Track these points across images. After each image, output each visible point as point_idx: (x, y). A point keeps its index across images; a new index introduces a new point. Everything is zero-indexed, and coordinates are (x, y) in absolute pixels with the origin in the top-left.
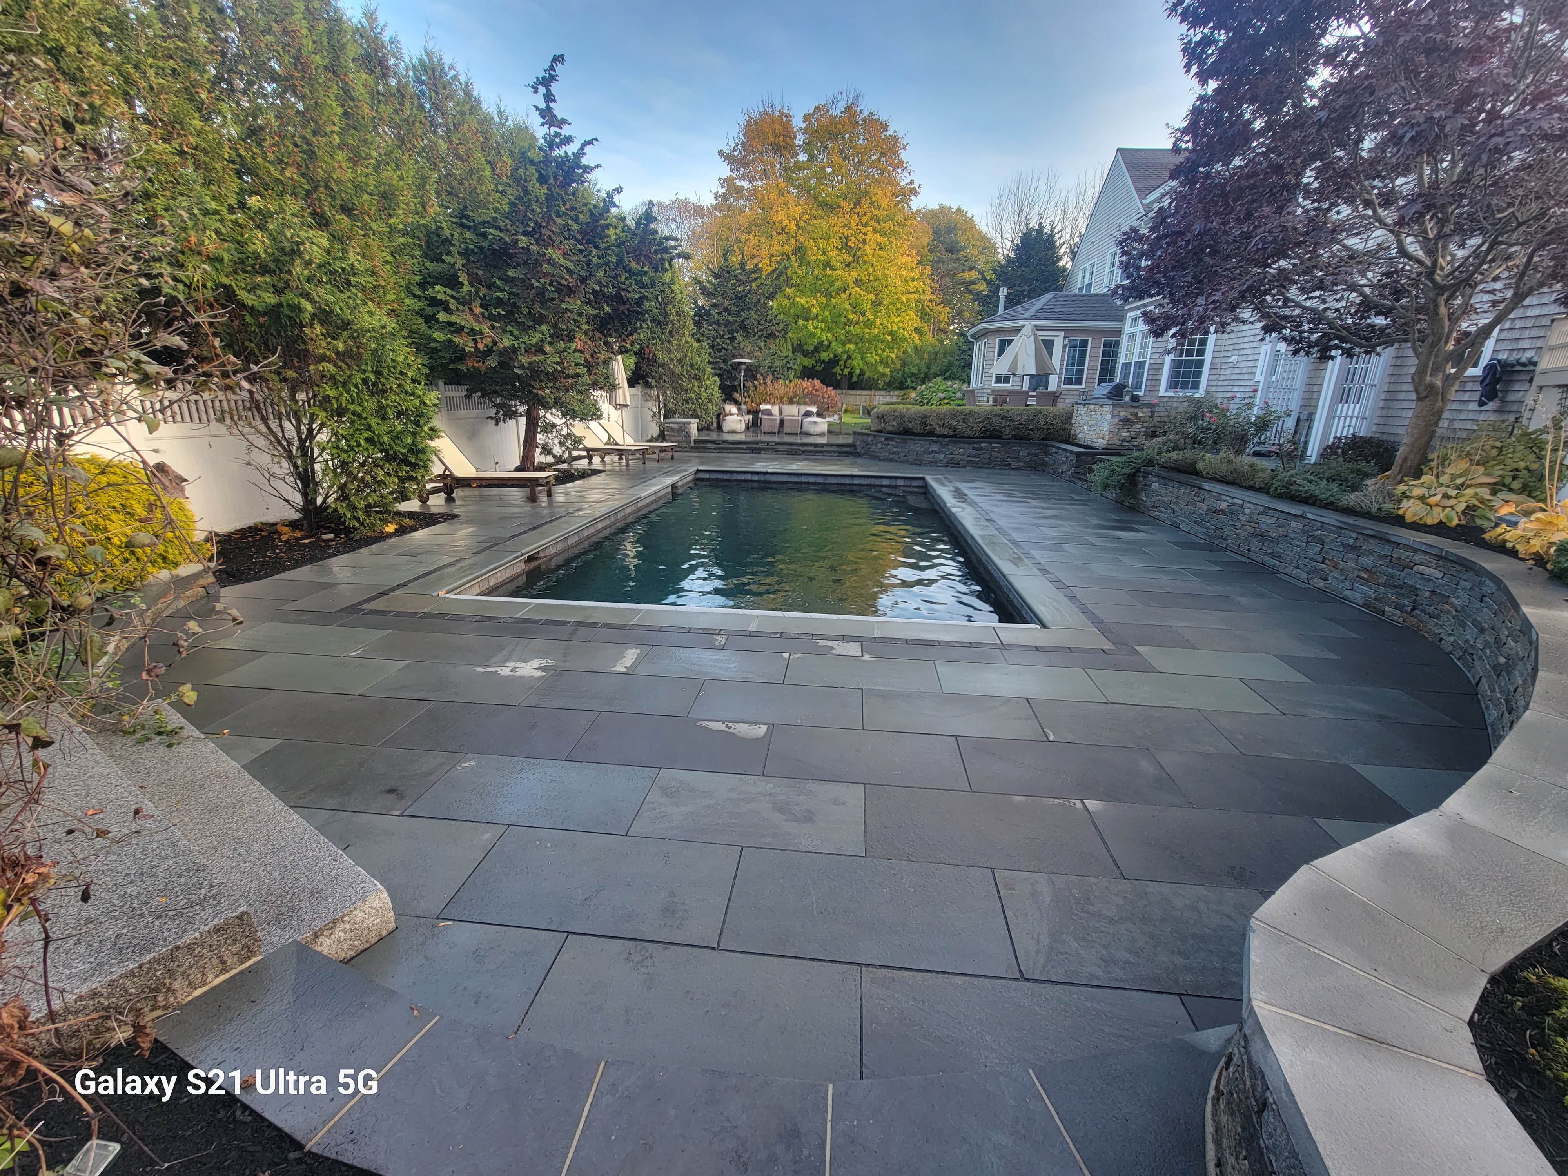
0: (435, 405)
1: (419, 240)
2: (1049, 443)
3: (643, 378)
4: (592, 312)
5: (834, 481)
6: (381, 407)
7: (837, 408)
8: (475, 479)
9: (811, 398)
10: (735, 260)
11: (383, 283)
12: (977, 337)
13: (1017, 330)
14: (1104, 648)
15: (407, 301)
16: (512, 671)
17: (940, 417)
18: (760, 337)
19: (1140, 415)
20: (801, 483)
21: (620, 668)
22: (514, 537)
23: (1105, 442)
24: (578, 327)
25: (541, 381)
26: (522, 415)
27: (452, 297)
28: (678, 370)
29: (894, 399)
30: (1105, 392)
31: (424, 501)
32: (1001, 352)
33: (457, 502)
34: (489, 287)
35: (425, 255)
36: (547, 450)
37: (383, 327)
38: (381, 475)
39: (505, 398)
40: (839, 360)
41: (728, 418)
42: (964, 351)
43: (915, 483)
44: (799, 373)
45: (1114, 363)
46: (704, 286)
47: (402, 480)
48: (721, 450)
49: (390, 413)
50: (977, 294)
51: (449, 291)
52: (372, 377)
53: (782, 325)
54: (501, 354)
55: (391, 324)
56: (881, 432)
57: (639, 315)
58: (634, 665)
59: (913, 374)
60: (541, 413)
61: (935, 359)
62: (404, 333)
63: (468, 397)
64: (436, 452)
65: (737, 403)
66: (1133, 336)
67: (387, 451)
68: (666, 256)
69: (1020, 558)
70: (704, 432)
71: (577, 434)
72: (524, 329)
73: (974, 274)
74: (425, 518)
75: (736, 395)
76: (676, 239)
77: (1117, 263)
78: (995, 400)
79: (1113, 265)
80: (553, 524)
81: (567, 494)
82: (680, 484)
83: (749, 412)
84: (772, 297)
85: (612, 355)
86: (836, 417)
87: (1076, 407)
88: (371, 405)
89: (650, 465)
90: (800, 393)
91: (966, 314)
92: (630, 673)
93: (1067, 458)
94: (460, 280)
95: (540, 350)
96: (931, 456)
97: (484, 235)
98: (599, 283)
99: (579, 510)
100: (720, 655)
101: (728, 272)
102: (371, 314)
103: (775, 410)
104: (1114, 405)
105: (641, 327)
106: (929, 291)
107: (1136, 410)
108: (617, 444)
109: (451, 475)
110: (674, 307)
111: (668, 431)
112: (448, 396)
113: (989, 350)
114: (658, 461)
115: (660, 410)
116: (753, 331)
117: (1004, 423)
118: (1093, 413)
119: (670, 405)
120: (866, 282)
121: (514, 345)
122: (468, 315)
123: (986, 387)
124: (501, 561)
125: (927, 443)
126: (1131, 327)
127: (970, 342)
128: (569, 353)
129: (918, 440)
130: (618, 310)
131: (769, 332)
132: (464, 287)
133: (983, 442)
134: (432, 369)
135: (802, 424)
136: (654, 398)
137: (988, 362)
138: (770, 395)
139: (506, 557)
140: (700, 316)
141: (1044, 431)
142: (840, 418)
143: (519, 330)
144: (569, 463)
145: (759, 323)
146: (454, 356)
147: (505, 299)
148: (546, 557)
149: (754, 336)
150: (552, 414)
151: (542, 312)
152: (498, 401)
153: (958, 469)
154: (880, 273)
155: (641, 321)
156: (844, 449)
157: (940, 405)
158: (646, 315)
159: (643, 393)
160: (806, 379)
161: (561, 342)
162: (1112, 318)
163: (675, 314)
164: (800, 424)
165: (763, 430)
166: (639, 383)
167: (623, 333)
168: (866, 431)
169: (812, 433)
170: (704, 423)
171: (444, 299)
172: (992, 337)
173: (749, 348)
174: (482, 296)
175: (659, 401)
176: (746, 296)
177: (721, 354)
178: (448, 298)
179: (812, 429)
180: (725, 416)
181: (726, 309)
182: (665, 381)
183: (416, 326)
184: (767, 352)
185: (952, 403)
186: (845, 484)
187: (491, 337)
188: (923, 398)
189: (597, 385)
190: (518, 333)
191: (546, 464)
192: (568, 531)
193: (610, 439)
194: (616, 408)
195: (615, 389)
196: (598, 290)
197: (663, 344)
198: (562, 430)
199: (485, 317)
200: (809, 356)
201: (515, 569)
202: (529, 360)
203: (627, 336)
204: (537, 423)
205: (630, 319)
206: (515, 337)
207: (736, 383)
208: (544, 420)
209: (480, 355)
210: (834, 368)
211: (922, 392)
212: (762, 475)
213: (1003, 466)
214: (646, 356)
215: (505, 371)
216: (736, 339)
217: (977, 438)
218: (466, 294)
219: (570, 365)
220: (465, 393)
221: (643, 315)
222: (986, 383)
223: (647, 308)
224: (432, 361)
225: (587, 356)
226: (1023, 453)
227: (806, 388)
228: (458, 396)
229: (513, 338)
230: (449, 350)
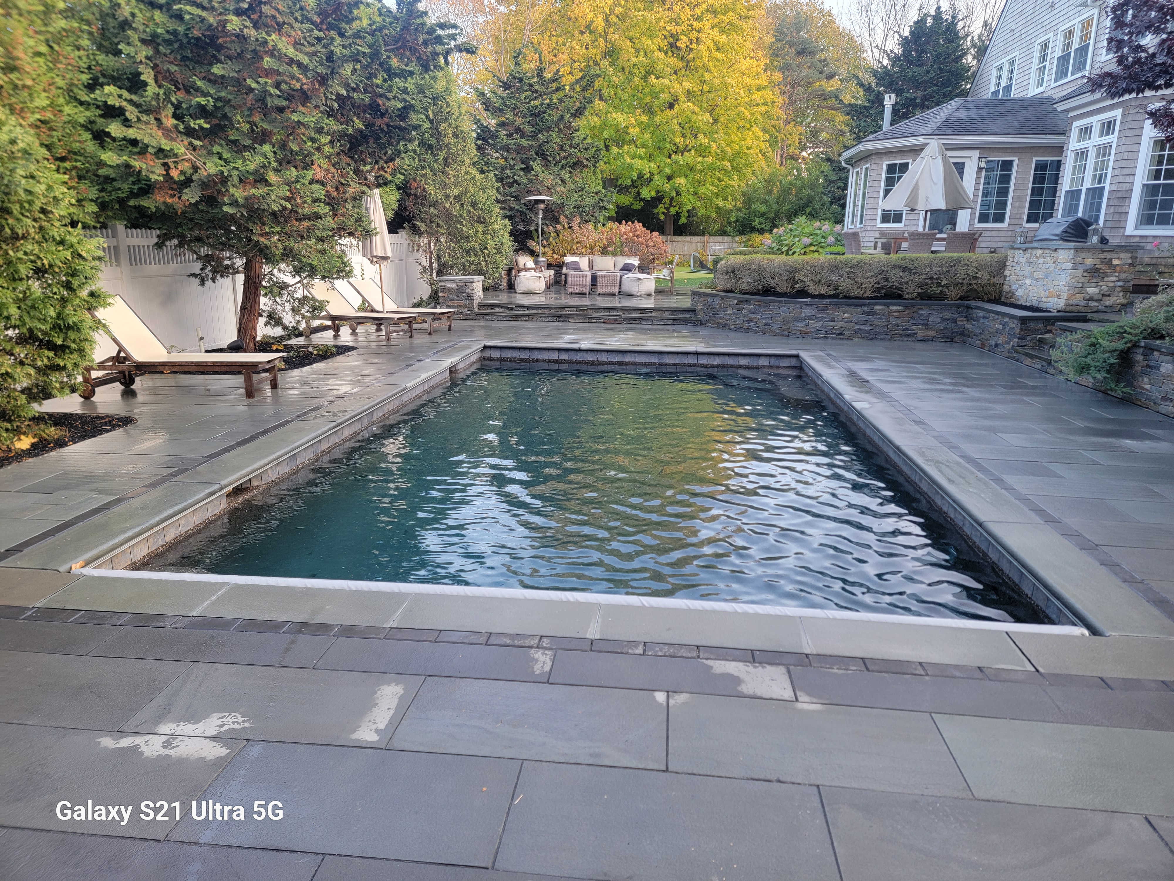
0: (99, 258)
1: (89, 24)
2: (973, 303)
3: (409, 220)
4: (335, 126)
5: (672, 360)
6: (9, 263)
7: (667, 261)
8: (164, 364)
9: (631, 247)
10: (529, 64)
12: (854, 161)
13: (916, 151)
15: (66, 109)
16: (167, 744)
17: (815, 270)
18: (563, 167)
19: (1115, 262)
20: (626, 364)
21: (367, 734)
22: (211, 457)
23: (1062, 302)
24: (318, 148)
25: (264, 224)
26: (238, 272)
27: (130, 102)
28: (456, 210)
30: (1059, 231)
31: (87, 396)
32: (890, 183)
34: (185, 89)
35: (97, 46)
36: (274, 319)
39: (213, 247)
40: (664, 198)
41: (523, 273)
43: (785, 363)
44: (614, 214)
45: (1054, 192)
46: (488, 100)
47: (42, 372)
48: (516, 318)
50: (850, 105)
51: (126, 94)
53: (591, 152)
54: (204, 185)
56: (731, 291)
57: (403, 133)
58: (392, 726)
59: (762, 214)
60: (266, 269)
61: (790, 192)
63: (159, 246)
64: (101, 327)
65: (532, 253)
66: (1083, 153)
68: (439, 49)
70: (491, 293)
71: (319, 297)
72: (239, 149)
74: (84, 424)
75: (532, 244)
76: (454, 26)
78: (886, 247)
79: (1043, 59)
80: (278, 432)
81: (303, 384)
82: (461, 366)
83: (549, 266)
84: (579, 113)
85: (365, 188)
86: (666, 272)
87: (1009, 253)
89: (420, 339)
90: (616, 239)
92: (384, 745)
93: (1004, 325)
94: (143, 78)
95: (261, 180)
96: (803, 324)
98: (346, 85)
99: (317, 410)
100: (544, 698)
101: (521, 80)
103: (584, 262)
104: (1076, 250)
105: (406, 151)
107: (1108, 257)
108: (373, 311)
109: (129, 358)
110: (450, 125)
111: (443, 292)
112: (131, 245)
113: (873, 178)
114: (430, 334)
115: (431, 263)
116: (554, 159)
117: (907, 277)
118: (1041, 261)
119: (445, 258)
120: (699, 93)
121: (222, 172)
122: (155, 128)
123: (869, 228)
124: (186, 500)
125: (798, 306)
126: (1079, 141)
127: (845, 168)
128: (303, 184)
129: (786, 302)
130: (373, 125)
131: (574, 160)
132: (148, 88)
133: (877, 304)
134: (103, 206)
135: (620, 282)
136: (424, 248)
137: (870, 195)
138: (578, 243)
139: (195, 493)
140: (483, 139)
141: (965, 288)
142: (672, 274)
143: (231, 150)
144: (307, 337)
145: (562, 148)
146: (136, 187)
147: (210, 107)
148: (261, 486)
149: (555, 165)
150: (280, 270)
151: (265, 126)
152: (204, 251)
153: (841, 342)
154: (717, 81)
155: (406, 140)
156: (681, 315)
157: (805, 254)
158: (414, 133)
159: (408, 241)
160: (624, 222)
161: (293, 169)
162: (1048, 131)
163: (451, 135)
164: (618, 282)
165: (570, 291)
166: (404, 228)
167: (380, 158)
168: (710, 291)
169: (635, 293)
170: (490, 281)
171: (117, 105)
172: (877, 161)
173: (549, 181)
174: (176, 102)
175: (431, 252)
176: (545, 112)
177: (513, 189)
178: (124, 104)
179: (635, 289)
180: (519, 272)
181: (518, 130)
182: (438, 226)
183: (78, 144)
184: (573, 186)
185: (821, 250)
186: (687, 365)
187: (190, 160)
188: (781, 245)
189: (344, 230)
190: (229, 155)
191: (273, 338)
192: (296, 444)
193: (364, 304)
194: (372, 262)
195: (370, 236)
196: (345, 95)
197: (435, 175)
198: (295, 291)
199: (180, 132)
200: (624, 192)
201: (209, 510)
202: (246, 194)
203: (386, 162)
204: (260, 282)
205: (391, 137)
206: (226, 161)
207: (532, 228)
208: (271, 278)
209: (175, 186)
210: (656, 207)
211: (780, 236)
212: (573, 353)
213: (905, 336)
214: (413, 192)
215: (213, 209)
216: (533, 169)
217: (868, 298)
218: (152, 98)
219: (305, 202)
220: (156, 240)
221: (409, 133)
222: (868, 223)
223: (415, 122)
224: (103, 194)
225: (330, 189)
226: (935, 318)
227: (624, 233)
228: (146, 244)
229: (222, 163)
230: (127, 179)
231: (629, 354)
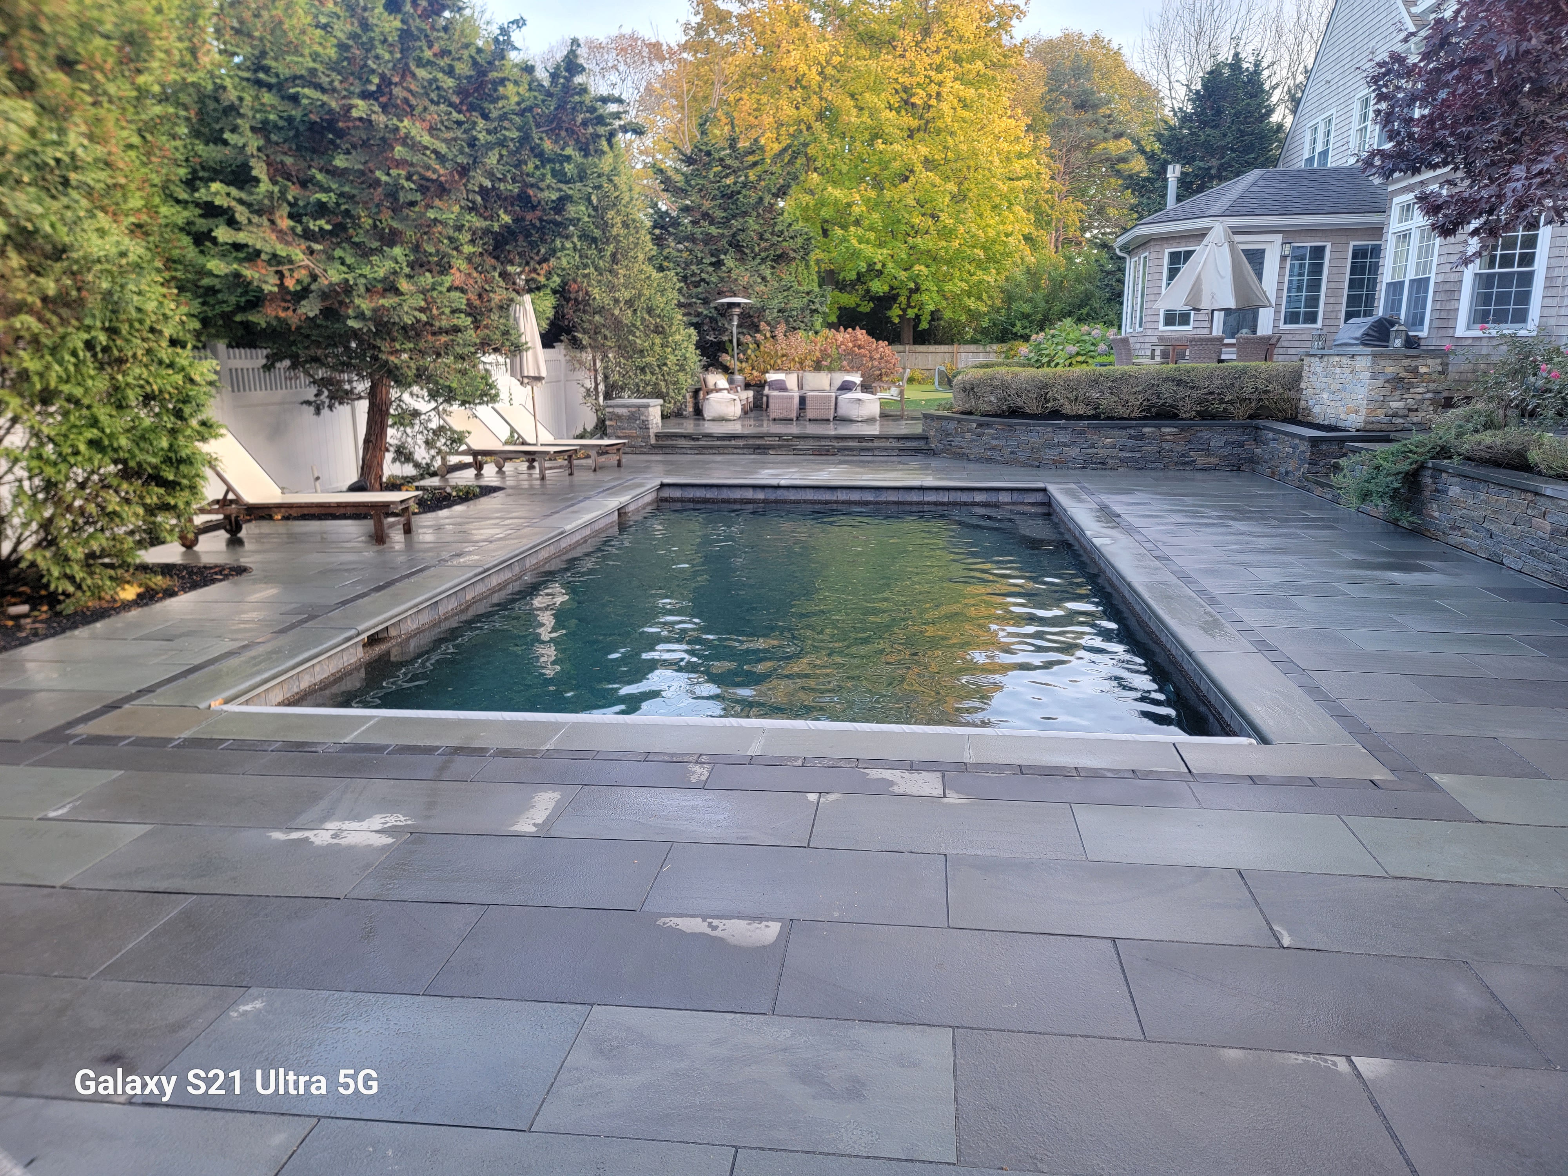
0: (211, 383)
1: (186, 109)
2: (1262, 423)
3: (568, 331)
4: (479, 223)
5: (893, 497)
6: (117, 388)
7: (896, 376)
8: (279, 506)
9: (852, 360)
10: (719, 133)
11: (122, 181)
12: (1130, 249)
13: (1200, 235)
14: (1375, 778)
15: (164, 210)
16: (335, 836)
17: (1071, 385)
18: (763, 260)
19: (1422, 370)
21: (525, 826)
22: (344, 603)
23: (1361, 419)
24: (456, 249)
25: (393, 340)
26: (360, 398)
27: (241, 201)
28: (627, 317)
29: (993, 358)
30: (1358, 333)
31: (189, 545)
32: (1173, 274)
33: (248, 546)
34: (304, 184)
35: (196, 134)
36: (403, 455)
37: (123, 254)
38: (113, 502)
39: (333, 368)
40: (898, 295)
41: (713, 396)
42: (1108, 273)
43: (1031, 498)
44: (833, 319)
45: (1373, 284)
46: (669, 178)
47: (151, 511)
48: (702, 450)
49: (133, 398)
50: (1130, 177)
51: (234, 192)
52: (103, 338)
53: (800, 241)
54: (324, 295)
55: (136, 249)
56: (970, 413)
57: (559, 228)
58: (549, 821)
59: (1026, 316)
60: (394, 393)
61: (1061, 287)
62: (159, 264)
63: (268, 368)
64: (211, 463)
65: (726, 370)
66: (1405, 236)
67: (125, 462)
68: (601, 130)
69: (1216, 621)
70: (673, 421)
71: (457, 427)
72: (364, 253)
73: (1125, 145)
74: (191, 573)
75: (725, 358)
76: (620, 101)
77: (1371, 115)
78: (1165, 355)
79: (1364, 117)
80: (413, 580)
81: (439, 528)
82: (631, 508)
83: (747, 386)
84: (782, 192)
85: (513, 295)
86: (894, 391)
87: (1307, 360)
88: (100, 384)
89: (581, 477)
90: (832, 351)
91: (1112, 212)
92: (543, 835)
93: (1294, 448)
94: (254, 173)
95: (391, 288)
96: (1056, 451)
97: (295, 99)
98: (490, 175)
99: (459, 555)
100: (698, 799)
101: (708, 154)
102: (102, 232)
103: (791, 381)
104: (1375, 355)
105: (563, 248)
106: (1046, 174)
107: (1414, 363)
108: (524, 443)
109: (238, 501)
110: (618, 212)
111: (611, 420)
112: (234, 367)
113: (1153, 270)
114: (595, 470)
115: (597, 385)
116: (752, 251)
117: (1182, 392)
118: (1338, 370)
119: (615, 377)
120: (942, 162)
121: (347, 281)
122: (268, 231)
123: (1149, 332)
124: (321, 644)
125: (1049, 429)
126: (1400, 222)
127: (1120, 258)
128: (441, 292)
129: (1034, 425)
130: (523, 219)
131: (779, 252)
132: (261, 185)
133: (1145, 426)
134: (205, 322)
135: (836, 404)
136: (587, 365)
137: (1150, 291)
138: (783, 356)
139: (330, 638)
140: (662, 227)
141: (1253, 404)
142: (901, 393)
143: (355, 255)
144: (443, 477)
145: (761, 237)
146: (243, 299)
147: (331, 205)
148: (400, 636)
149: (754, 259)
150: (412, 394)
151: (395, 224)
152: (321, 373)
153: (1103, 472)
154: (964, 147)
155: (563, 237)
156: (909, 444)
157: (1070, 365)
158: (571, 228)
159: (568, 358)
160: (842, 328)
161: (428, 274)
162: (1366, 208)
163: (620, 225)
164: (833, 404)
165: (772, 416)
166: (561, 341)
167: (532, 258)
168: (945, 413)
169: (854, 417)
170: (672, 405)
171: (226, 205)
172: (1157, 248)
173: (745, 278)
174: (292, 200)
175: (596, 371)
176: (739, 193)
177: (699, 290)
178: (233, 204)
179: (854, 412)
180: (708, 393)
181: (706, 215)
182: (605, 337)
183: (178, 251)
184: (776, 285)
185: (1090, 361)
186: (911, 503)
187: (307, 267)
188: (1041, 355)
189: (489, 345)
190: (353, 260)
191: (403, 478)
192: (439, 590)
193: (512, 436)
194: (522, 383)
195: (520, 351)
196: (490, 186)
197: (601, 274)
198: (430, 420)
199: (297, 235)
200: (848, 289)
201: (345, 659)
202: (373, 305)
203: (539, 263)
204: (388, 410)
205: (544, 234)
206: (349, 267)
207: (725, 338)
208: (399, 405)
209: (289, 297)
210: (890, 308)
211: (1040, 344)
212: (770, 490)
213: (1182, 464)
214: (572, 296)
215: (333, 323)
216: (724, 265)
217: (1135, 419)
218: (265, 197)
219: (443, 313)
220: (264, 361)
221: (566, 228)
222: (1148, 325)
223: (573, 215)
224: (205, 308)
225: (470, 295)
226: (1217, 441)
227: (842, 343)
228: (250, 366)
229: (345, 269)
230: (235, 291)
231: (839, 491)
